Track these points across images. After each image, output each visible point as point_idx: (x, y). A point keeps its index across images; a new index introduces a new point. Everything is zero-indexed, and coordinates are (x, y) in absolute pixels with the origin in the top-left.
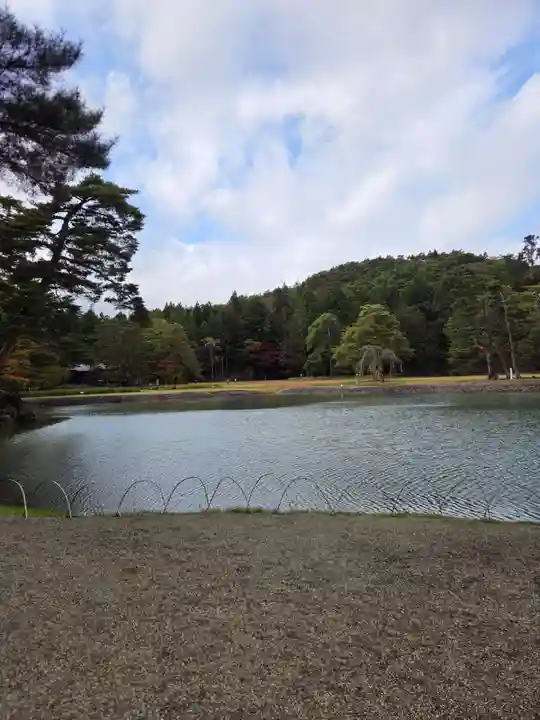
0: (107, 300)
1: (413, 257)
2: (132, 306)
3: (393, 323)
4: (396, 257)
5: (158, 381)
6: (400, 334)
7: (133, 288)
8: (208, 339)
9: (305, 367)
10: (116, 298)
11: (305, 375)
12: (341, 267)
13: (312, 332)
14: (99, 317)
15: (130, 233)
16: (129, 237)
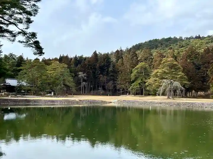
0: (19, 41)
1: (187, 38)
2: (33, 46)
3: (179, 68)
4: (178, 38)
5: (53, 93)
6: (183, 74)
7: (34, 35)
8: (80, 73)
9: (130, 89)
10: (25, 41)
11: (129, 94)
12: (150, 41)
13: (135, 72)
14: (26, 59)
15: (35, 3)
16: (34, 5)
